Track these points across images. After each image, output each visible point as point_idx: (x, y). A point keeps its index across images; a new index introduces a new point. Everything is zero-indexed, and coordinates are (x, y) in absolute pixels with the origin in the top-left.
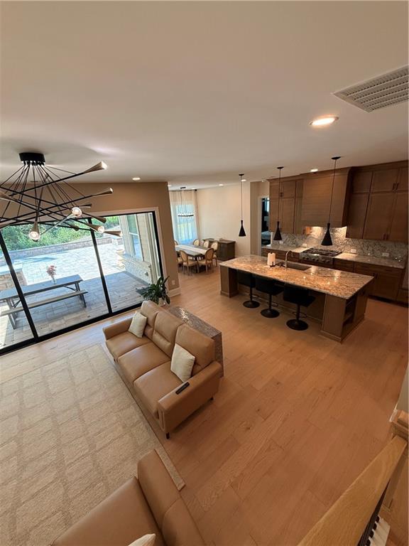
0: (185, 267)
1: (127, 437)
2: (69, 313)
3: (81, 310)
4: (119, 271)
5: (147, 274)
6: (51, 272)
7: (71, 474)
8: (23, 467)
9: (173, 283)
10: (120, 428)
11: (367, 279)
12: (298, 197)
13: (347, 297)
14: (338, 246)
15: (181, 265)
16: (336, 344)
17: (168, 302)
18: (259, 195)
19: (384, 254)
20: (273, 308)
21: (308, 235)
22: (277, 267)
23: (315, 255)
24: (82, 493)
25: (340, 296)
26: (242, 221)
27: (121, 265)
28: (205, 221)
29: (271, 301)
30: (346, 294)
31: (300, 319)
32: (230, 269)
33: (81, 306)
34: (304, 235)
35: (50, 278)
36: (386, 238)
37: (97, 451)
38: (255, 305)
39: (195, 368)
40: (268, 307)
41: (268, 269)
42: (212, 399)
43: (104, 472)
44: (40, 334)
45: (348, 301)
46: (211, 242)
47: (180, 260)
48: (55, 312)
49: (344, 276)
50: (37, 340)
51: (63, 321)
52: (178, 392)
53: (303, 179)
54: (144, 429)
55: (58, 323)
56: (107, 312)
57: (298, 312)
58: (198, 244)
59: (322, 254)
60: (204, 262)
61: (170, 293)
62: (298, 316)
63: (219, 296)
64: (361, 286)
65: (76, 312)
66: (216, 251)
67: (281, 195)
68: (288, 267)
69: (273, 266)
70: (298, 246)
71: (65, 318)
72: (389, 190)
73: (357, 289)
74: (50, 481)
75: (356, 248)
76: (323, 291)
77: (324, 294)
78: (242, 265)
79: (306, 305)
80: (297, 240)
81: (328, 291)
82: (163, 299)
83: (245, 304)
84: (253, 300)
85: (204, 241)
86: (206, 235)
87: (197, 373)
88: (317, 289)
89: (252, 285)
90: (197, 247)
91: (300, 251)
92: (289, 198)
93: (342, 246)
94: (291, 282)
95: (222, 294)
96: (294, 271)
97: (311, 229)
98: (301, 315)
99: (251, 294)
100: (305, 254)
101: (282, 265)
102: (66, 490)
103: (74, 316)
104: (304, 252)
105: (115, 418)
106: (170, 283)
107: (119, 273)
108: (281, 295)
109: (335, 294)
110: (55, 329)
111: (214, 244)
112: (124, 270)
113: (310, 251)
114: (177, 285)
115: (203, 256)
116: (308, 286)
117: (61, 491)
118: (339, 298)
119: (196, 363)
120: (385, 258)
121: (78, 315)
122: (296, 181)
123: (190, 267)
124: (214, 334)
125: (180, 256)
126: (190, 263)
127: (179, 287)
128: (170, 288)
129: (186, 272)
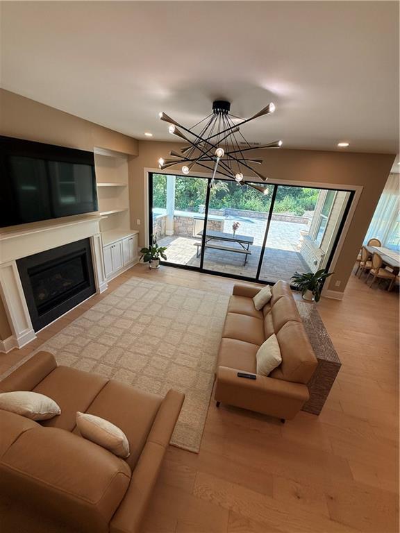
0: (372, 275)
1: (194, 374)
2: (231, 264)
3: (239, 266)
4: (293, 251)
5: (316, 263)
6: (235, 228)
7: (154, 361)
8: (143, 334)
9: (338, 283)
10: (196, 363)
15: (368, 271)
17: (317, 300)
24: (149, 377)
27: (300, 246)
33: (242, 263)
35: (232, 232)
37: (174, 363)
39: (275, 371)
42: (283, 421)
43: (167, 379)
44: (205, 268)
47: (368, 264)
48: (225, 259)
50: (200, 270)
51: (224, 267)
52: (240, 375)
54: (208, 380)
55: (220, 267)
56: (255, 277)
61: (326, 292)
65: (236, 266)
71: (227, 266)
74: (146, 354)
82: (313, 293)
87: (274, 378)
102: (146, 367)
103: (233, 268)
105: (198, 354)
106: (333, 282)
107: (292, 252)
110: (215, 270)
112: (299, 251)
114: (342, 289)
117: (144, 365)
119: (280, 367)
121: (235, 269)
123: (378, 278)
124: (328, 359)
125: (371, 260)
126: (381, 273)
127: (343, 292)
128: (332, 287)
129: (368, 282)
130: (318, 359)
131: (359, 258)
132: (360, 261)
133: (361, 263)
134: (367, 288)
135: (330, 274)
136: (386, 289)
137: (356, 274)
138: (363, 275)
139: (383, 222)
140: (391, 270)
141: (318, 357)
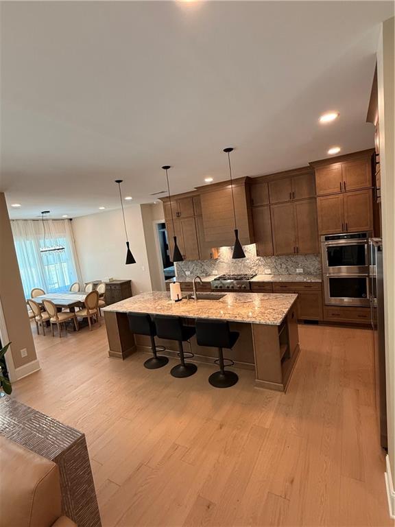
0: (55, 324)
11: (291, 299)
12: (198, 216)
13: (278, 322)
14: (251, 269)
15: (48, 323)
16: (278, 396)
18: (153, 220)
19: (298, 271)
20: (186, 361)
21: (217, 259)
22: (184, 300)
23: (229, 281)
25: (269, 322)
26: (128, 243)
28: (87, 259)
29: (182, 352)
30: (276, 319)
31: (225, 369)
32: (118, 314)
34: (212, 260)
36: (296, 251)
38: (162, 362)
40: (180, 362)
41: (173, 305)
45: (280, 327)
46: (95, 285)
47: (44, 316)
49: (266, 298)
53: (199, 195)
57: (222, 359)
58: (77, 290)
59: (236, 279)
60: (84, 313)
61: (15, 373)
62: (222, 366)
63: (107, 360)
64: (289, 306)
66: (102, 295)
67: (178, 215)
68: (198, 298)
69: (179, 300)
70: (208, 275)
72: (287, 200)
73: (286, 311)
75: (270, 267)
76: (247, 320)
77: (248, 325)
78: (136, 305)
79: (230, 346)
80: (206, 267)
81: (253, 320)
83: (148, 364)
84: (158, 355)
85: (87, 284)
86: (90, 277)
88: (239, 319)
89: (153, 333)
90: (75, 293)
91: (210, 279)
92: (187, 217)
93: (255, 268)
94: (204, 316)
95: (111, 355)
96: (206, 302)
97: (218, 252)
98: (226, 362)
99: (154, 347)
100: (216, 282)
101: (190, 297)
104: (215, 280)
106: (15, 354)
108: (193, 339)
109: (263, 322)
111: (99, 287)
113: (223, 278)
114: (32, 356)
115: (81, 305)
116: (227, 317)
118: (269, 325)
120: (300, 274)
122: (192, 197)
123: (61, 324)
124: (66, 445)
125: (45, 310)
126: (61, 317)
127: (36, 359)
128: (19, 362)
129: (55, 333)
130: (55, 460)
131: (30, 314)
132: (34, 317)
133: (36, 318)
134: (58, 340)
135: (7, 347)
136: (75, 330)
137: (38, 334)
138: (46, 330)
139: (33, 270)
140: (68, 310)
141: (53, 456)
